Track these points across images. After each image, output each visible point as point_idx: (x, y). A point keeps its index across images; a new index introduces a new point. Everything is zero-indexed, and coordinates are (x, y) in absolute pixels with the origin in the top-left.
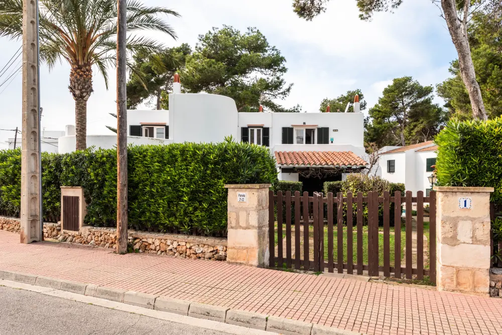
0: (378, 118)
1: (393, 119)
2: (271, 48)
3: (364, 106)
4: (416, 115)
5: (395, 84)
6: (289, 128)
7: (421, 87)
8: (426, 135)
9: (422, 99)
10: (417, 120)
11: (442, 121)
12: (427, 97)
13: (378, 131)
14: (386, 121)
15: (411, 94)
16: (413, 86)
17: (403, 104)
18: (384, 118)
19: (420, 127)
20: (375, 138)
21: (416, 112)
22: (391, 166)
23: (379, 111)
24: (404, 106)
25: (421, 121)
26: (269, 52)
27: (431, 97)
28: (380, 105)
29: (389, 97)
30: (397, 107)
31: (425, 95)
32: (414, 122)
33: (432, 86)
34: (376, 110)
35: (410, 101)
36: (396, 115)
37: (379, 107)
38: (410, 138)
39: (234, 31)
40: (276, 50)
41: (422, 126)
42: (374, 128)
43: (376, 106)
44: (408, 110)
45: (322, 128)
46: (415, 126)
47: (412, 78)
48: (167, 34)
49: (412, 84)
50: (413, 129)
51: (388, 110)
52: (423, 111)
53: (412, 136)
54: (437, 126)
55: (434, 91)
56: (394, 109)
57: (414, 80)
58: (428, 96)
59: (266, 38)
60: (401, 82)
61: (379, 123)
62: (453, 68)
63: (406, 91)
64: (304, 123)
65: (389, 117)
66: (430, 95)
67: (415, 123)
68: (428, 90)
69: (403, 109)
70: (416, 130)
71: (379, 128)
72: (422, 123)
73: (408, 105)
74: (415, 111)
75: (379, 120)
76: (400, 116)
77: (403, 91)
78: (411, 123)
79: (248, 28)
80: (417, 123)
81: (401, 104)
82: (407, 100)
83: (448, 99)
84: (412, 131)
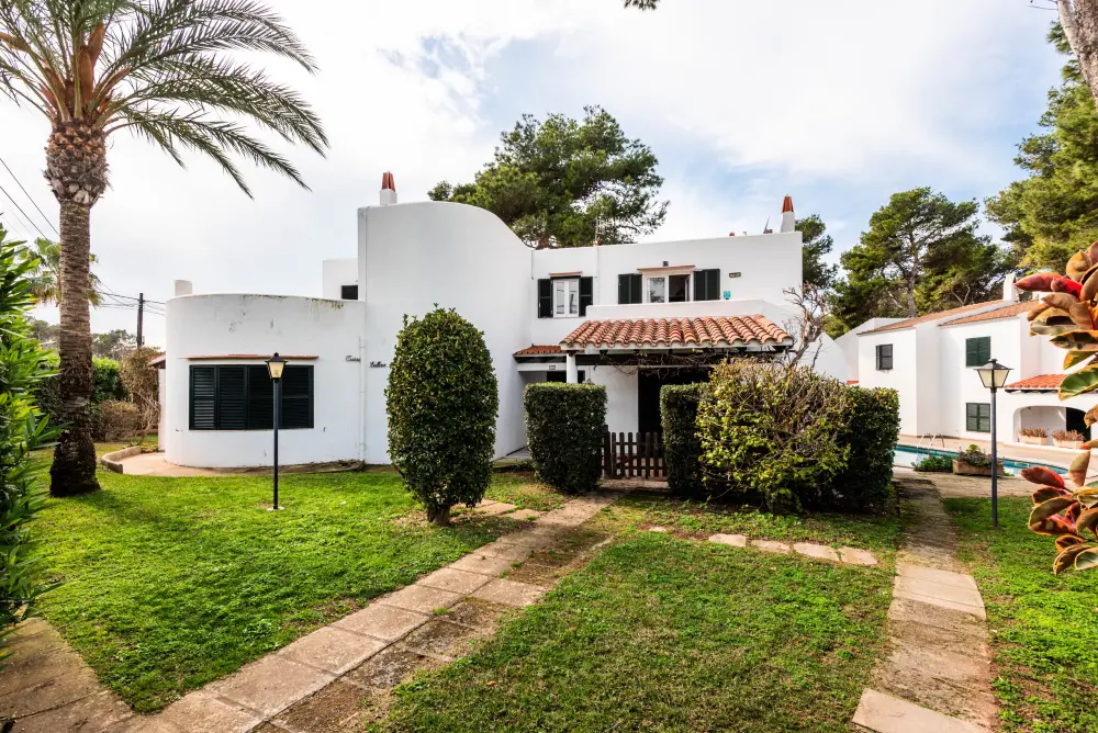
0: (859, 269)
1: (891, 270)
2: (631, 143)
3: (828, 246)
4: (941, 260)
5: (894, 204)
6: (632, 275)
7: (952, 205)
8: (963, 298)
9: (954, 229)
10: (943, 272)
11: (998, 271)
12: (963, 225)
13: (860, 292)
14: (877, 272)
15: (928, 220)
16: (934, 205)
17: (912, 239)
18: (872, 268)
19: (949, 283)
20: (853, 306)
21: (942, 255)
22: (884, 357)
23: (861, 257)
24: (914, 245)
25: (951, 272)
26: (628, 152)
27: (974, 223)
28: (864, 247)
29: (882, 229)
30: (899, 248)
31: (960, 220)
32: (937, 274)
33: (975, 202)
34: (854, 256)
35: (926, 234)
36: (897, 262)
37: (861, 250)
38: (928, 307)
39: (566, 121)
40: (641, 146)
41: (953, 281)
42: (851, 288)
43: (855, 248)
44: (923, 251)
45: (704, 271)
46: (939, 283)
47: (931, 190)
48: (289, 59)
49: (930, 200)
50: (933, 289)
51: (881, 253)
52: (955, 251)
53: (932, 301)
54: (987, 281)
55: (980, 212)
56: (894, 253)
57: (935, 192)
58: (967, 222)
59: (617, 122)
60: (907, 199)
61: (862, 279)
62: (1024, 155)
63: (919, 215)
64: (666, 264)
65: (884, 267)
66: (972, 218)
67: (938, 278)
68: (968, 210)
69: (913, 250)
70: (940, 289)
71: (861, 288)
72: (954, 275)
73: (922, 242)
74: (938, 251)
75: (861, 274)
76: (906, 264)
77: (912, 215)
78: (930, 277)
79: (586, 109)
80: (943, 277)
81: (908, 241)
82: (919, 233)
83: (1011, 224)
84: (932, 293)
